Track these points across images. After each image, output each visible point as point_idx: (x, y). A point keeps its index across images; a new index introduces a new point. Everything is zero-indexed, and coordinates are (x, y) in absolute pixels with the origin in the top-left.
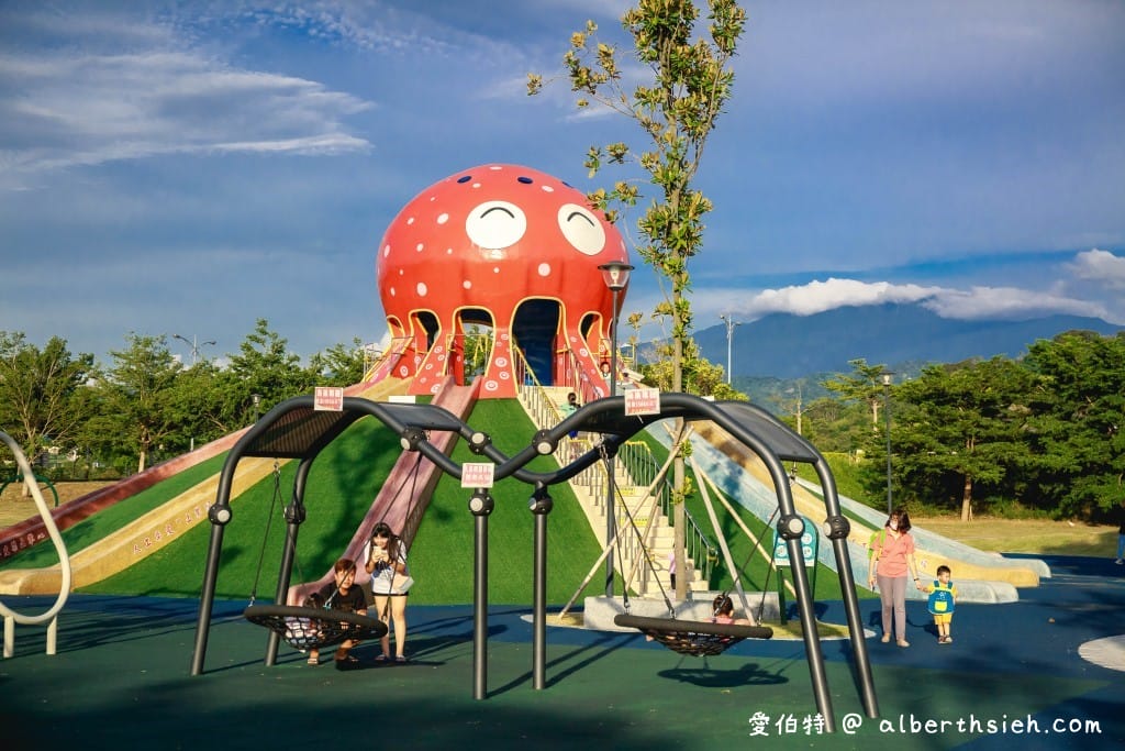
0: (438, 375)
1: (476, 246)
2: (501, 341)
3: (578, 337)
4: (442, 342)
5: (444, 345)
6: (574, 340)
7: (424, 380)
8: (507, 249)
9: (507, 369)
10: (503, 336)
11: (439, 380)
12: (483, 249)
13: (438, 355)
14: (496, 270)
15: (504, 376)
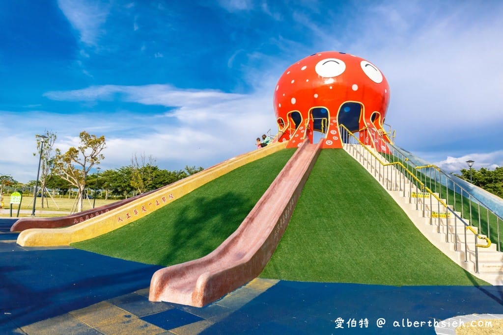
0: (301, 139)
1: (321, 77)
2: (333, 123)
3: (370, 122)
4: (303, 125)
5: (304, 127)
6: (369, 124)
7: (294, 141)
8: (336, 78)
9: (337, 135)
10: (334, 121)
11: (302, 141)
12: (324, 78)
13: (301, 130)
14: (331, 88)
15: (335, 138)
